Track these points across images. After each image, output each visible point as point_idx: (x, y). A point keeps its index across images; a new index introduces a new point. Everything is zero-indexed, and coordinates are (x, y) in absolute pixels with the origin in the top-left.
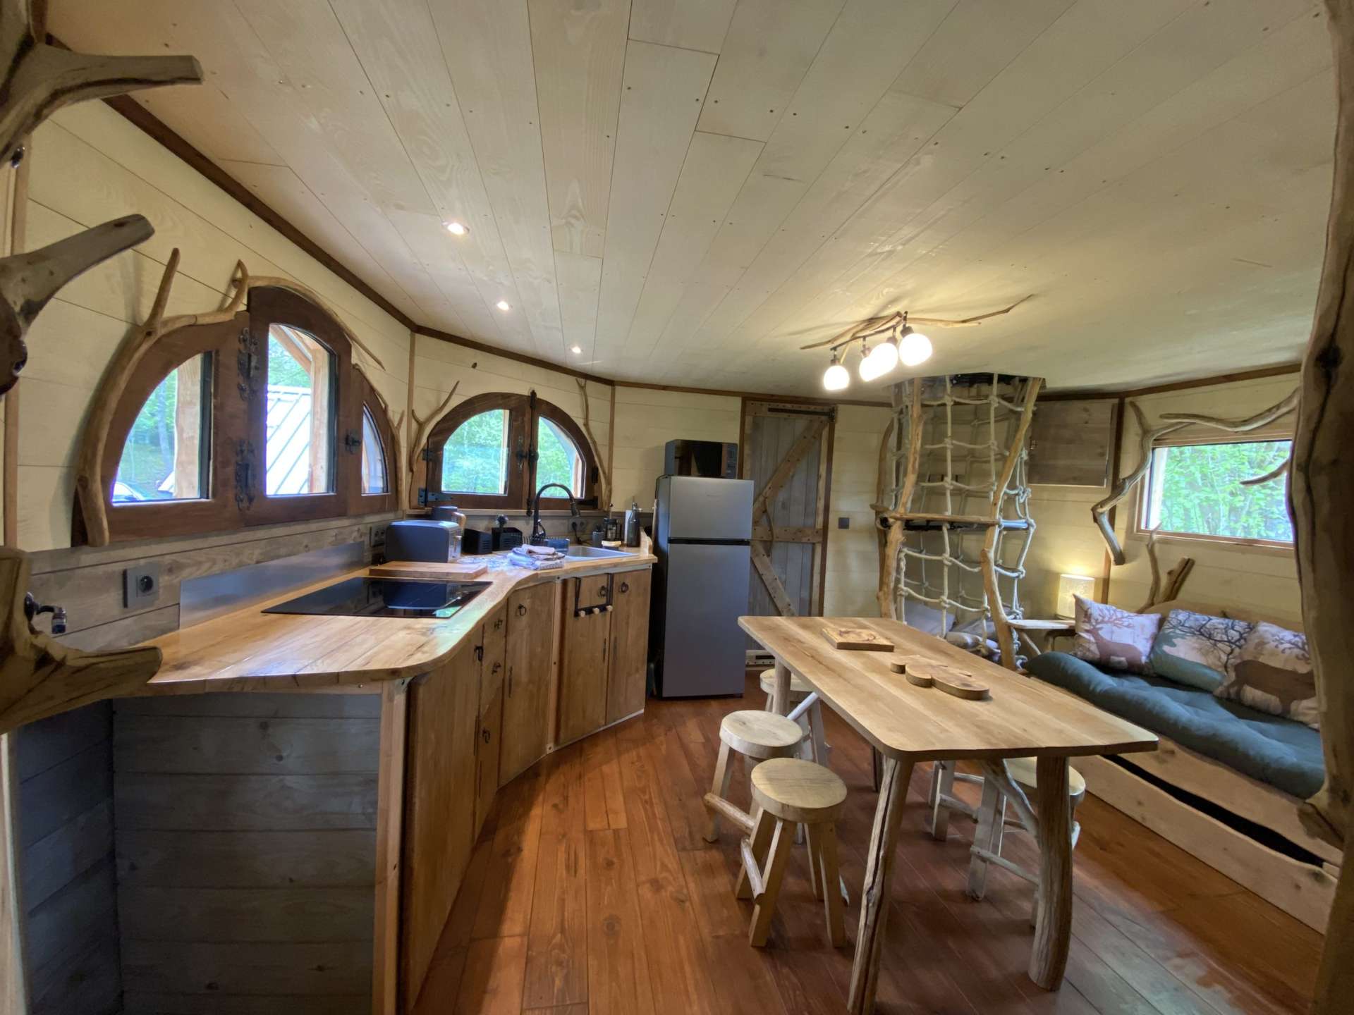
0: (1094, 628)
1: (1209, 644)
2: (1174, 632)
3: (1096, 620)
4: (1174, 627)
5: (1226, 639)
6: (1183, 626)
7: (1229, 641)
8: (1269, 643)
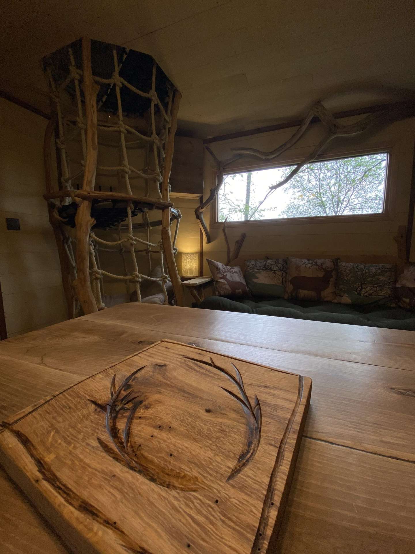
0: (224, 276)
1: (272, 273)
2: (254, 271)
3: (223, 271)
4: (253, 268)
5: (278, 269)
6: (256, 267)
7: (280, 270)
8: (301, 266)
